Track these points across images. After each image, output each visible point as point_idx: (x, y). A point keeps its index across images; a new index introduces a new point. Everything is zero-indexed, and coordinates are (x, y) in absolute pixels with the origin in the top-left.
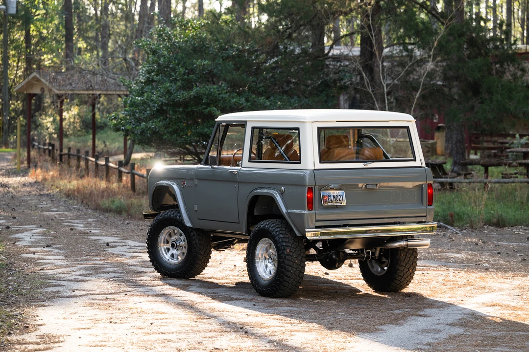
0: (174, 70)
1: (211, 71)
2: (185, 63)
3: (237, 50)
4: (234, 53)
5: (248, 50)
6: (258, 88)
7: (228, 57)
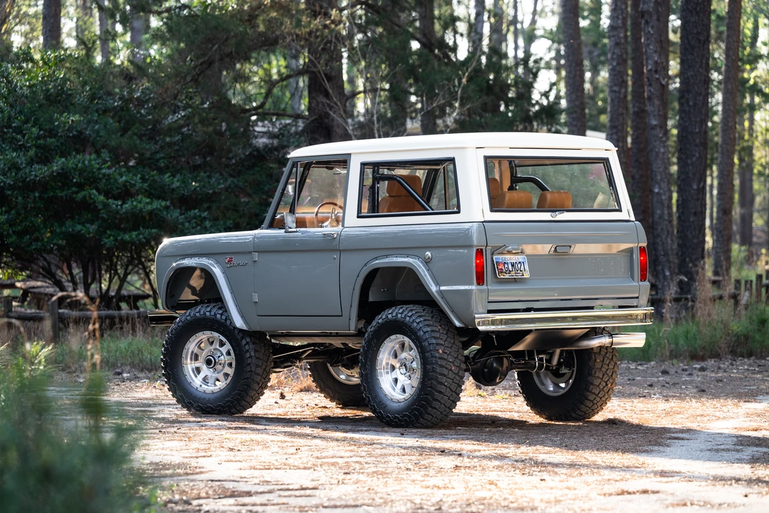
0: (19, 130)
1: (80, 133)
2: (37, 119)
3: (120, 99)
4: (116, 104)
5: (138, 99)
6: (158, 160)
7: (105, 111)
